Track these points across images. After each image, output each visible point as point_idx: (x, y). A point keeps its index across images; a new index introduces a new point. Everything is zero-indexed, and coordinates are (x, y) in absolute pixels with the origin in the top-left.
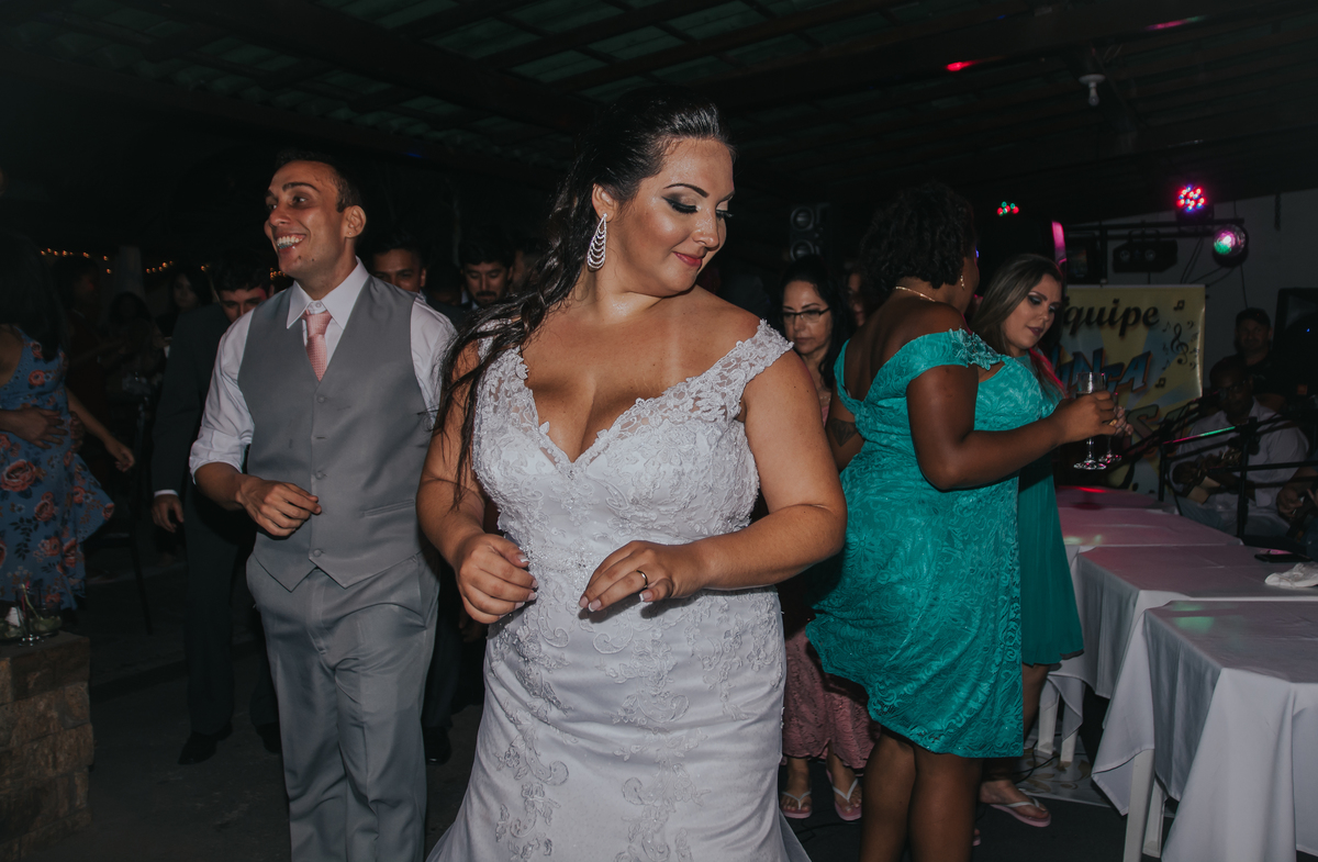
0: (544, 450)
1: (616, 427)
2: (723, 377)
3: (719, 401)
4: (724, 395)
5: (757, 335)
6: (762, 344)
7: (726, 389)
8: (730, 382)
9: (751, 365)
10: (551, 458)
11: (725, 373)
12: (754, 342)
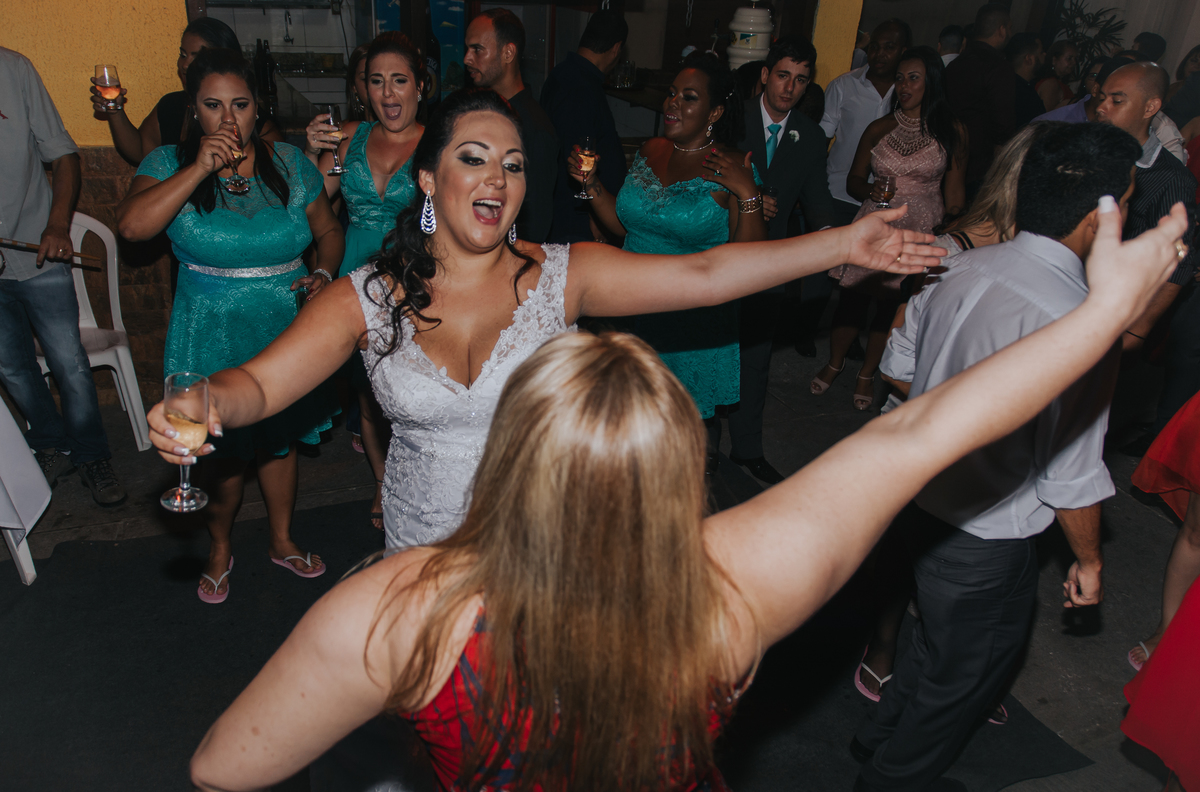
0: (446, 386)
1: (494, 356)
2: (548, 295)
3: (552, 316)
4: (554, 309)
5: (548, 255)
6: (555, 258)
7: (553, 304)
8: (553, 297)
9: (559, 275)
10: (453, 390)
11: (546, 292)
12: (550, 260)
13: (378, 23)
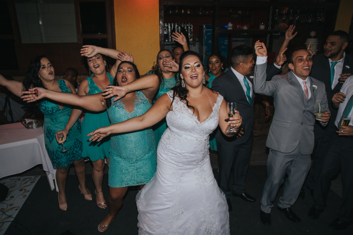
0: (195, 121)
8: (219, 106)
9: (220, 101)
10: (197, 123)
12: (219, 97)
13: (205, 47)
